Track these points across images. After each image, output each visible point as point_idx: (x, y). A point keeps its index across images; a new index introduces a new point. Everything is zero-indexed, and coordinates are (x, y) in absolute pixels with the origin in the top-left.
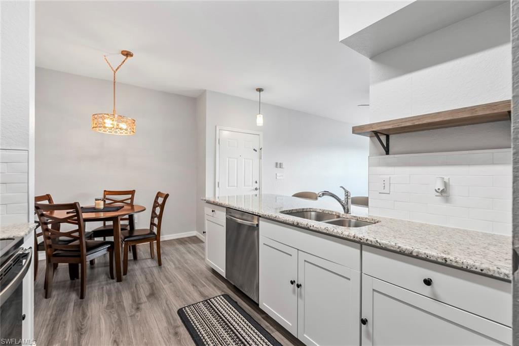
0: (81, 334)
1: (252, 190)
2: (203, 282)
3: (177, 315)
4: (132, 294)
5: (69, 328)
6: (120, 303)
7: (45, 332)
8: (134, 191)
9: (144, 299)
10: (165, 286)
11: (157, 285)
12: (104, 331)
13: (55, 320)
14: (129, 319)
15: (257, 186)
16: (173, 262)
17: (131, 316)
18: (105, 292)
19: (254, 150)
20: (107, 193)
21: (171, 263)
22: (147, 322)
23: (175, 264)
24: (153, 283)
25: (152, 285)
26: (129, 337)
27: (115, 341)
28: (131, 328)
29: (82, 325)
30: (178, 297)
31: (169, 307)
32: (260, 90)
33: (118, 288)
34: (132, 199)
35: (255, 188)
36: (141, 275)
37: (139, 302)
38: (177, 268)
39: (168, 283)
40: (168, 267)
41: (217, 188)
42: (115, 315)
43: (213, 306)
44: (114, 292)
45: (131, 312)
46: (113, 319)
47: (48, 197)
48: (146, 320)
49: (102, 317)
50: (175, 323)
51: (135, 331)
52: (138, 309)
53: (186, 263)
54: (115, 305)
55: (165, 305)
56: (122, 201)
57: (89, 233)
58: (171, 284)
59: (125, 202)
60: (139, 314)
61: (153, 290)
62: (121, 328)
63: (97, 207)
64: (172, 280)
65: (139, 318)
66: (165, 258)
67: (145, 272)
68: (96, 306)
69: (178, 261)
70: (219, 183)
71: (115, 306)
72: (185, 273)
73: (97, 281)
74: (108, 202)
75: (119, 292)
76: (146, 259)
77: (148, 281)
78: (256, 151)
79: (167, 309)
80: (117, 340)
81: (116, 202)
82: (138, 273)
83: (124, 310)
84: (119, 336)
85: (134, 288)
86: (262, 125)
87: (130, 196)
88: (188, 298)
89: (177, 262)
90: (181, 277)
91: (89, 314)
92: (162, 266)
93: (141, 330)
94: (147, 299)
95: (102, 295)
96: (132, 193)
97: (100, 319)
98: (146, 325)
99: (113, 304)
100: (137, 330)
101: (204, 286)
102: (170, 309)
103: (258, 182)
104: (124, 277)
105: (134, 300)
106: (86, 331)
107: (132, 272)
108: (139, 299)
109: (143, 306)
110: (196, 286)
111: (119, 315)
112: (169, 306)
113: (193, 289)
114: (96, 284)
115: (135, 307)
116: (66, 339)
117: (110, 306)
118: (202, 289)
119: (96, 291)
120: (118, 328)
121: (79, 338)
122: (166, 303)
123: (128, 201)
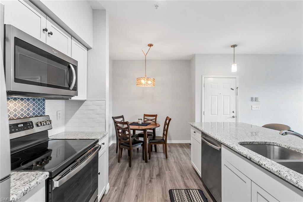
0: (125, 186)
1: (230, 118)
2: (188, 176)
3: (168, 193)
4: (150, 171)
5: (122, 180)
6: (144, 174)
7: (114, 179)
8: (157, 115)
9: (155, 176)
10: (167, 172)
11: (163, 170)
12: (134, 188)
13: (119, 174)
14: (145, 185)
15: (234, 115)
16: (174, 158)
17: (146, 184)
18: (139, 166)
19: (231, 89)
20: (145, 115)
21: (172, 158)
22: (153, 191)
23: (174, 159)
24: (161, 168)
25: (160, 169)
26: (143, 196)
27: (137, 196)
28: (145, 192)
29: (127, 181)
30: (172, 181)
31: (165, 186)
32: (234, 46)
33: (145, 166)
34: (156, 119)
35: (232, 116)
36: (156, 162)
37: (152, 177)
38: (175, 162)
39: (168, 170)
40: (171, 160)
41: (203, 115)
42: (140, 181)
43: (190, 195)
44: (143, 168)
45: (147, 181)
46: (139, 183)
47: (122, 117)
48: (153, 189)
49: (135, 179)
50: (166, 198)
51: (146, 194)
52: (150, 181)
53: (181, 160)
54: (142, 175)
55: (164, 184)
56: (151, 120)
57: (137, 135)
58: (170, 171)
59: (153, 120)
60: (150, 184)
61: (160, 173)
62: (141, 189)
63: (139, 123)
64: (171, 169)
65: (150, 187)
66: (170, 154)
67: (159, 160)
68: (134, 173)
69: (177, 158)
70: (204, 112)
71: (141, 176)
72: (179, 167)
73: (138, 159)
74: (145, 120)
75: (145, 168)
76: (161, 153)
77: (159, 166)
78: (233, 90)
79: (164, 187)
80: (138, 196)
81: (149, 120)
82: (155, 160)
83: (145, 180)
84: (139, 193)
85: (152, 168)
86: (236, 71)
87: (155, 118)
88: (177, 184)
89: (176, 159)
90: (176, 169)
91: (131, 176)
92: (168, 159)
93: (149, 194)
94: (156, 177)
95: (138, 167)
96: (156, 116)
97: (134, 181)
98: (152, 193)
99: (141, 174)
100: (147, 193)
101: (188, 179)
102: (165, 187)
103: (235, 112)
104: (148, 160)
105: (150, 176)
106: (128, 185)
107: (153, 159)
108: (152, 176)
109: (153, 180)
110: (183, 178)
111: (142, 181)
113: (181, 179)
114: (137, 161)
115: (149, 179)
116: (120, 186)
117: (139, 175)
118: (186, 181)
119: (136, 165)
120: (140, 189)
121: (124, 187)
122: (165, 183)
123: (154, 120)
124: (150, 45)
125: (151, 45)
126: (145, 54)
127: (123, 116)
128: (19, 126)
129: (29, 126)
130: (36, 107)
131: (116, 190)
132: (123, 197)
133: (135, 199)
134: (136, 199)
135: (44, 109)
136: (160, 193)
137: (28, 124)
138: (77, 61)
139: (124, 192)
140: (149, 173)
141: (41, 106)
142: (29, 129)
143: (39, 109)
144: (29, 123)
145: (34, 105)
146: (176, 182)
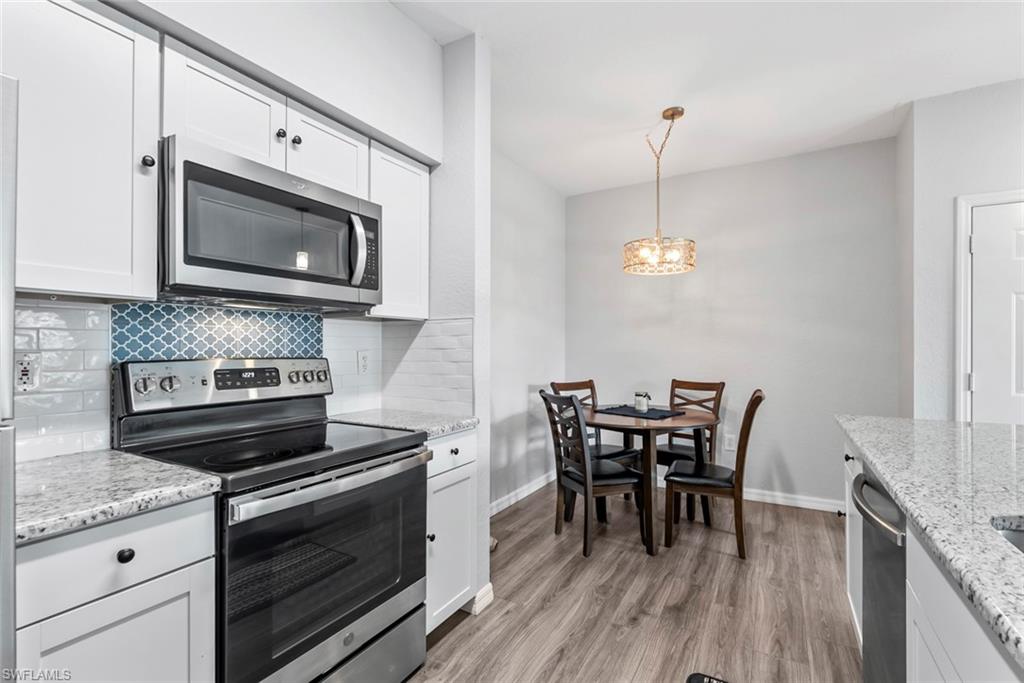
0: (542, 608)
2: (810, 648)
4: (650, 587)
5: (541, 590)
6: (621, 591)
8: (723, 384)
9: (658, 608)
10: (715, 607)
11: (703, 595)
12: (565, 622)
13: (538, 569)
14: (608, 627)
16: (778, 563)
17: (614, 626)
18: (619, 560)
20: (676, 384)
21: (771, 564)
22: (625, 655)
23: (777, 570)
24: (699, 587)
25: (694, 589)
26: (581, 660)
27: (562, 651)
28: (597, 647)
29: (554, 596)
30: (720, 646)
31: (683, 654)
33: (640, 564)
34: (717, 400)
36: (691, 560)
37: (647, 609)
38: (775, 580)
39: (726, 603)
40: (757, 570)
42: (597, 609)
44: (628, 569)
45: (621, 618)
46: (589, 614)
48: (628, 649)
49: (582, 598)
51: (596, 656)
52: (634, 620)
53: (806, 580)
54: (612, 592)
55: (681, 644)
56: (700, 403)
58: (731, 608)
59: (704, 404)
60: (626, 629)
61: (686, 602)
62: (585, 636)
64: (739, 603)
65: (622, 637)
66: (768, 547)
67: (705, 557)
68: (589, 578)
69: (794, 565)
71: (608, 594)
72: (784, 601)
73: (623, 538)
74: (678, 401)
75: (635, 572)
76: (728, 532)
77: (693, 578)
79: (677, 656)
80: (566, 652)
81: (690, 402)
82: (690, 553)
83: (615, 609)
84: (573, 646)
85: (661, 578)
87: (713, 394)
88: (739, 662)
89: (785, 568)
90: (766, 606)
91: (573, 585)
92: (747, 561)
93: (605, 661)
94: (663, 613)
95: (612, 563)
96: (719, 387)
97: (576, 601)
98: (621, 657)
99: (611, 587)
100: (601, 656)
101: (805, 660)
102: (681, 659)
104: (662, 549)
105: (641, 602)
106: (550, 607)
107: (682, 547)
108: (651, 603)
109: (645, 620)
110: (782, 650)
111: (601, 612)
112: (687, 652)
113: (767, 650)
114: (618, 542)
115: (633, 613)
116: (525, 604)
117: (604, 589)
118: (790, 666)
119: (611, 553)
120: (583, 632)
121: (537, 612)
122: (686, 643)
123: (711, 404)
124: (671, 112)
125: (673, 114)
126: (658, 152)
127: (591, 381)
128: (245, 375)
129: (268, 378)
130: (299, 334)
131: (508, 612)
132: (518, 640)
133: (552, 657)
134: (556, 659)
135: (319, 341)
136: (651, 671)
137: (268, 374)
138: (380, 204)
139: (527, 625)
140: (641, 592)
141: (312, 335)
142: (268, 385)
143: (306, 341)
144: (270, 373)
145: (292, 329)
146: (738, 656)
